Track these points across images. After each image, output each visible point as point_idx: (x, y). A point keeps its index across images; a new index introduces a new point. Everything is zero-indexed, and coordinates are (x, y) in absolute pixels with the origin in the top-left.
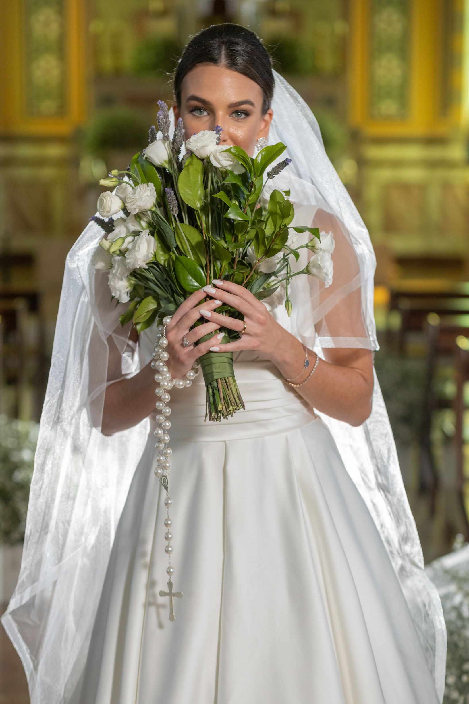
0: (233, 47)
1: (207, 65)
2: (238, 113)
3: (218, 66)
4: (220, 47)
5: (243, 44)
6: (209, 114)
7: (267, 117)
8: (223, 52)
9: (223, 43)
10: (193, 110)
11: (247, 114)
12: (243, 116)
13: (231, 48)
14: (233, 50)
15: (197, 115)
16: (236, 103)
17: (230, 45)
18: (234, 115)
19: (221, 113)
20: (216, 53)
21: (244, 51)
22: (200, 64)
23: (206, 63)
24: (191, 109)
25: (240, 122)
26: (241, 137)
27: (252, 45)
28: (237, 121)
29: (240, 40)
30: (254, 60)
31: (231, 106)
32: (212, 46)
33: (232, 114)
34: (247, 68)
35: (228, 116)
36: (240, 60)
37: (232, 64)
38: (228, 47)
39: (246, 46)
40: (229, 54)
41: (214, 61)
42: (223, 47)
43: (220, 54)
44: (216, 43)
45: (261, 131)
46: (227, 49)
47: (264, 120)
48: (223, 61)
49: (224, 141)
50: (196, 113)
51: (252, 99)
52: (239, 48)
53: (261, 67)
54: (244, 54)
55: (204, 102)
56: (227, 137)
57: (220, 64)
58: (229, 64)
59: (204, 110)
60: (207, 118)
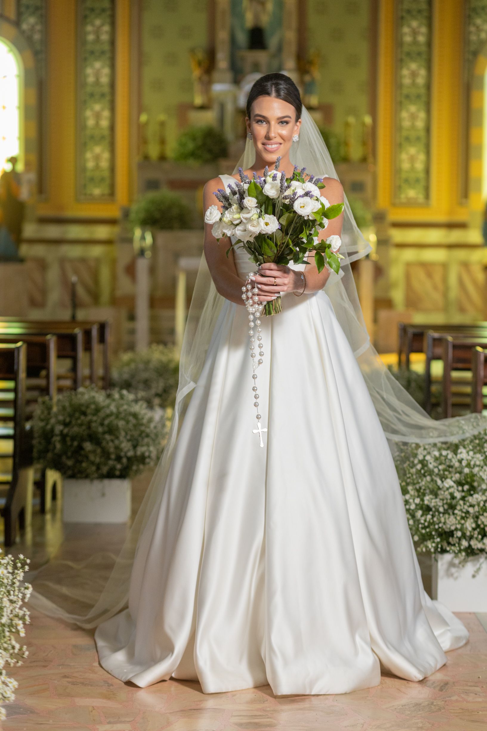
0: (278, 86)
1: (265, 97)
2: (282, 122)
3: (271, 97)
4: (271, 86)
5: (284, 84)
6: (266, 123)
7: (298, 124)
8: (273, 89)
9: (273, 84)
10: (258, 121)
11: (287, 123)
12: (285, 124)
13: (278, 87)
16: (281, 117)
17: (277, 85)
18: (280, 124)
19: (273, 123)
20: (269, 90)
21: (285, 88)
22: (260, 96)
23: (264, 95)
24: (257, 121)
25: (284, 127)
26: (285, 134)
27: (289, 85)
28: (282, 127)
29: (282, 82)
30: (291, 93)
31: (278, 119)
32: (266, 86)
34: (287, 97)
35: (277, 124)
36: (282, 93)
37: (278, 96)
38: (276, 86)
39: (286, 85)
40: (277, 90)
41: (268, 94)
42: (273, 87)
43: (272, 90)
44: (269, 84)
45: (295, 131)
46: (275, 87)
47: (297, 125)
48: (274, 94)
49: (275, 138)
50: (259, 123)
51: (290, 115)
52: (282, 87)
53: (294, 97)
54: (285, 90)
55: (264, 117)
56: (277, 135)
57: (272, 96)
58: (276, 95)
59: (264, 121)
60: (266, 125)
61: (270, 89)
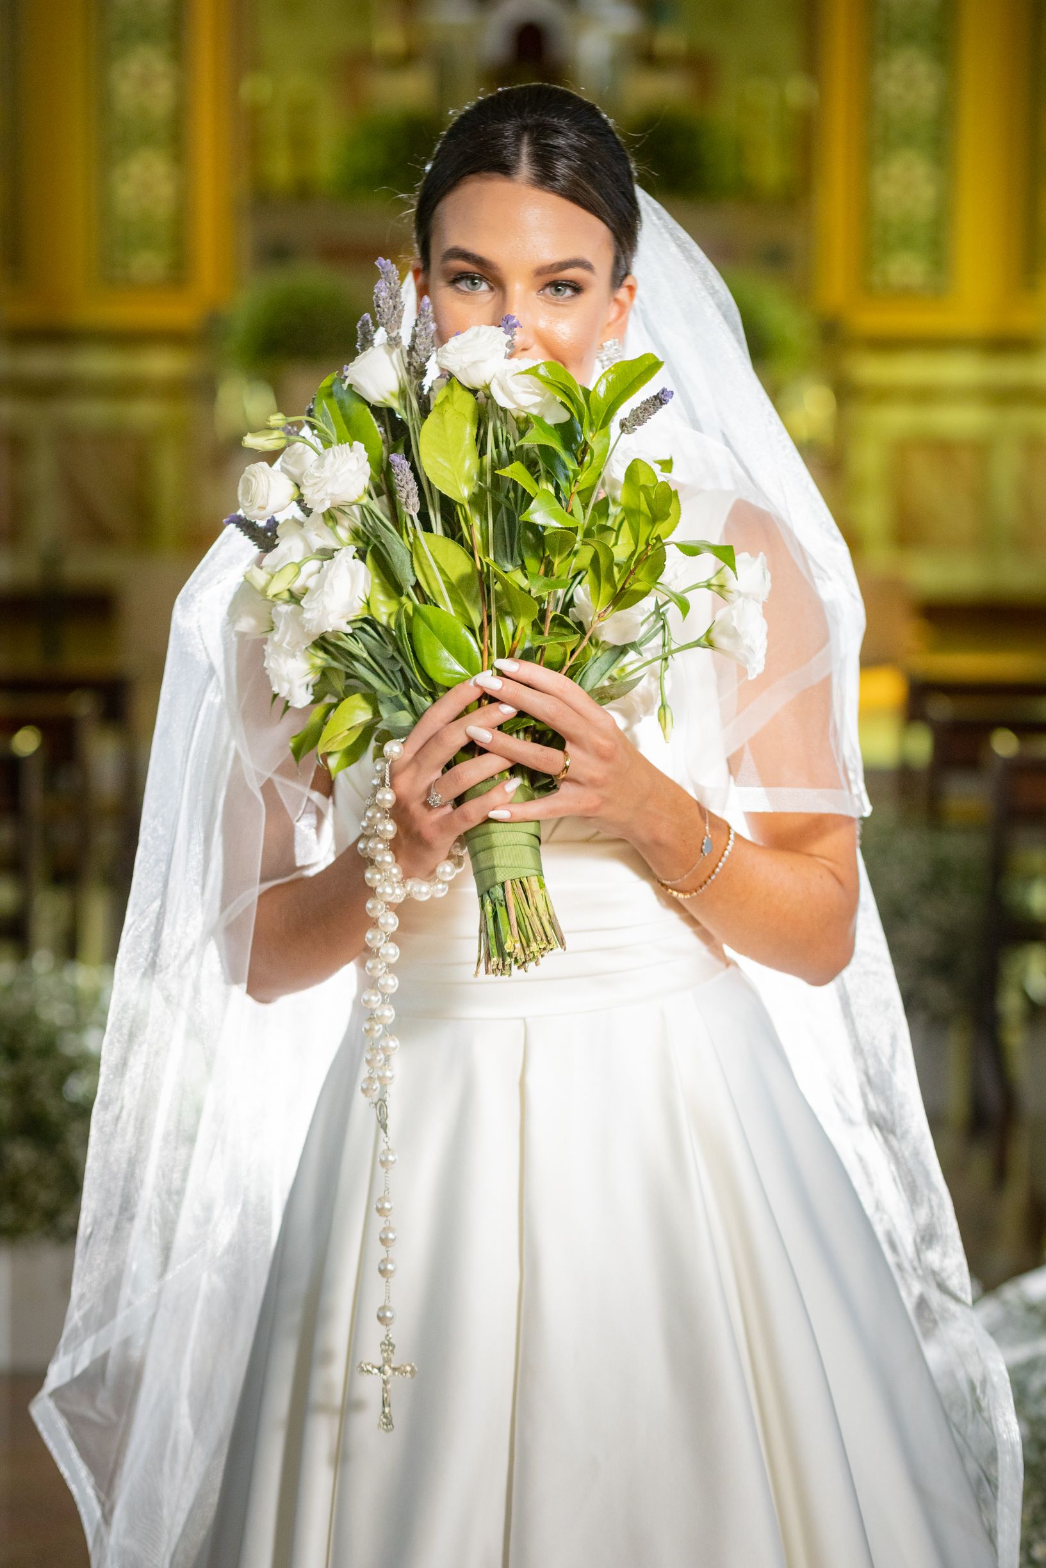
0: (546, 137)
1: (489, 179)
2: (556, 286)
3: (513, 181)
4: (519, 139)
5: (570, 131)
6: (492, 289)
7: (622, 294)
8: (525, 149)
9: (525, 128)
10: (456, 279)
11: (577, 288)
12: (569, 292)
13: (544, 142)
14: (548, 145)
15: (466, 289)
16: (552, 265)
17: (541, 135)
18: (548, 290)
19: (518, 288)
20: (508, 153)
21: (571, 146)
22: (472, 176)
23: (486, 174)
24: (452, 277)
25: (563, 305)
26: (565, 338)
27: (590, 134)
28: (556, 305)
29: (563, 123)
30: (594, 168)
31: (540, 272)
32: (500, 135)
33: (543, 289)
34: (578, 185)
35: (534, 294)
36: (562, 167)
37: (545, 177)
38: (536, 139)
39: (578, 136)
40: (537, 155)
41: (505, 169)
42: (526, 139)
43: (517, 154)
44: (509, 128)
45: (609, 325)
46: (534, 142)
47: (616, 300)
48: (525, 168)
49: (524, 350)
50: (463, 286)
51: (589, 258)
52: (561, 141)
53: (609, 182)
54: (572, 153)
55: (480, 262)
56: (530, 340)
57: (517, 177)
58: (537, 175)
59: (482, 278)
60: (488, 297)
61: (511, 149)
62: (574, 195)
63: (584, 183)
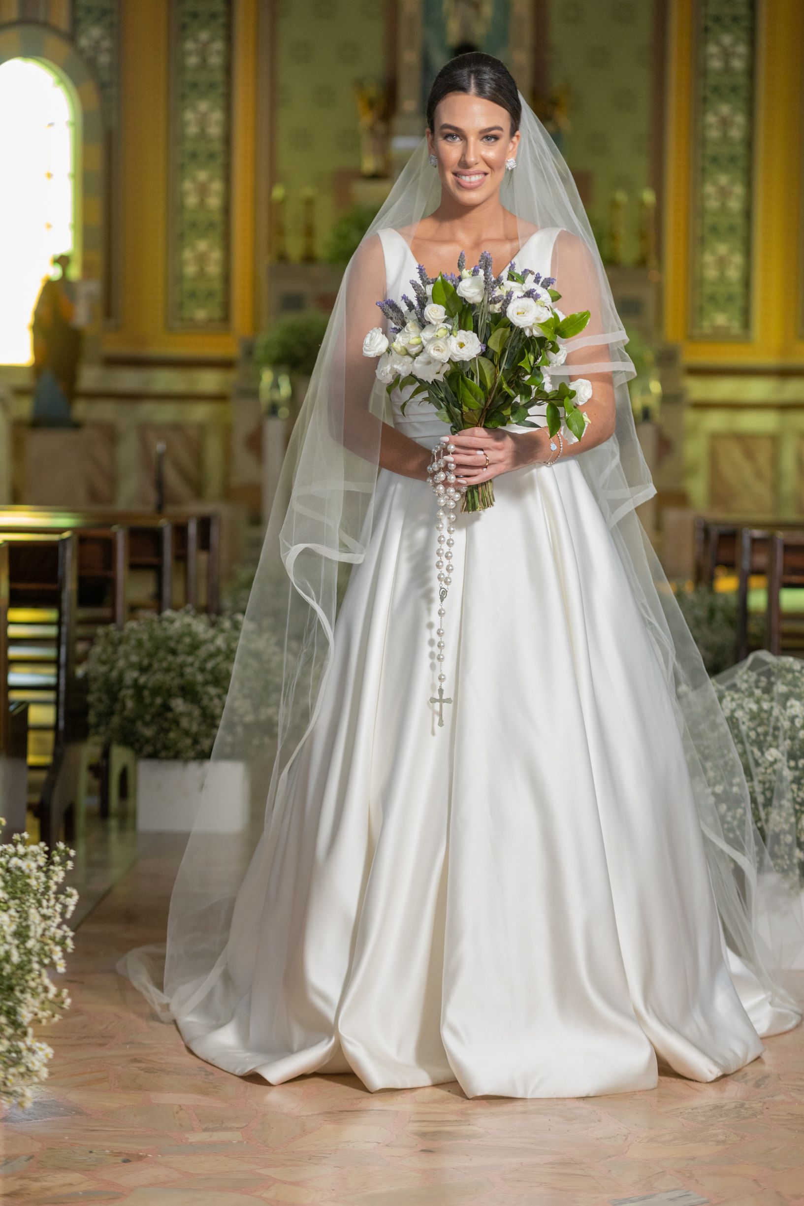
0: (481, 76)
1: (458, 94)
2: (488, 138)
3: (469, 94)
4: (469, 77)
5: (490, 72)
6: (461, 140)
7: (515, 139)
8: (473, 81)
9: (472, 72)
10: (446, 137)
11: (496, 138)
12: (493, 140)
13: (480, 78)
14: (481, 79)
15: (450, 140)
16: (486, 129)
17: (478, 73)
18: (484, 140)
19: (472, 139)
20: (465, 84)
21: (491, 79)
22: (451, 93)
23: (456, 92)
24: (445, 136)
25: (491, 145)
26: (493, 158)
27: (499, 73)
28: (488, 145)
29: (487, 69)
30: (502, 88)
31: (481, 132)
32: (460, 75)
33: (482, 139)
34: (495, 95)
35: (479, 141)
36: (487, 88)
37: (481, 93)
38: (477, 76)
39: (493, 74)
40: (478, 83)
41: (464, 89)
42: (473, 77)
43: (469, 83)
44: (465, 72)
45: (510, 152)
46: (476, 78)
47: (512, 142)
48: (473, 89)
49: (476, 164)
50: (449, 139)
51: (501, 125)
52: (486, 77)
53: (507, 94)
54: (491, 82)
55: (456, 129)
56: (479, 160)
58: (478, 92)
59: (457, 136)
60: (460, 143)
61: (467, 81)
62: (494, 99)
63: (497, 94)
